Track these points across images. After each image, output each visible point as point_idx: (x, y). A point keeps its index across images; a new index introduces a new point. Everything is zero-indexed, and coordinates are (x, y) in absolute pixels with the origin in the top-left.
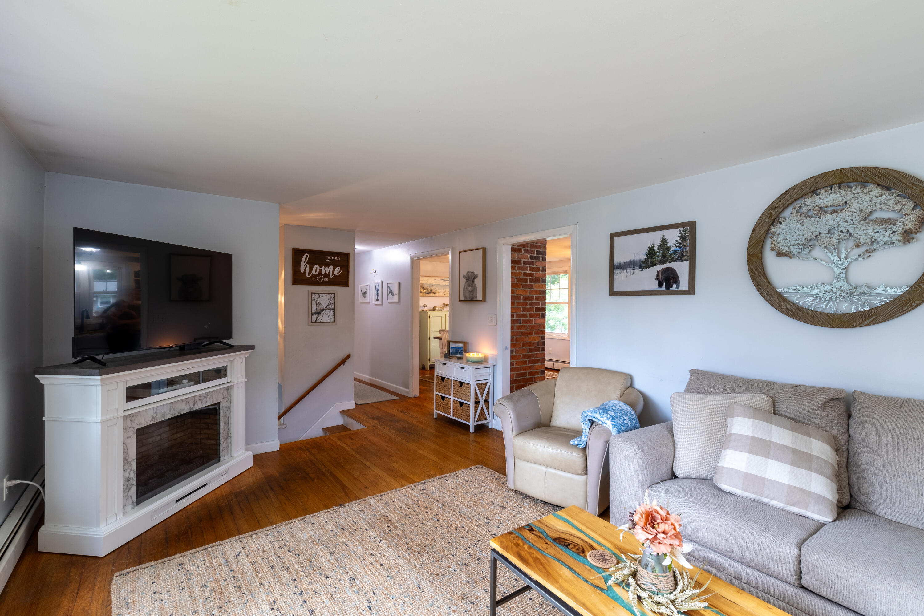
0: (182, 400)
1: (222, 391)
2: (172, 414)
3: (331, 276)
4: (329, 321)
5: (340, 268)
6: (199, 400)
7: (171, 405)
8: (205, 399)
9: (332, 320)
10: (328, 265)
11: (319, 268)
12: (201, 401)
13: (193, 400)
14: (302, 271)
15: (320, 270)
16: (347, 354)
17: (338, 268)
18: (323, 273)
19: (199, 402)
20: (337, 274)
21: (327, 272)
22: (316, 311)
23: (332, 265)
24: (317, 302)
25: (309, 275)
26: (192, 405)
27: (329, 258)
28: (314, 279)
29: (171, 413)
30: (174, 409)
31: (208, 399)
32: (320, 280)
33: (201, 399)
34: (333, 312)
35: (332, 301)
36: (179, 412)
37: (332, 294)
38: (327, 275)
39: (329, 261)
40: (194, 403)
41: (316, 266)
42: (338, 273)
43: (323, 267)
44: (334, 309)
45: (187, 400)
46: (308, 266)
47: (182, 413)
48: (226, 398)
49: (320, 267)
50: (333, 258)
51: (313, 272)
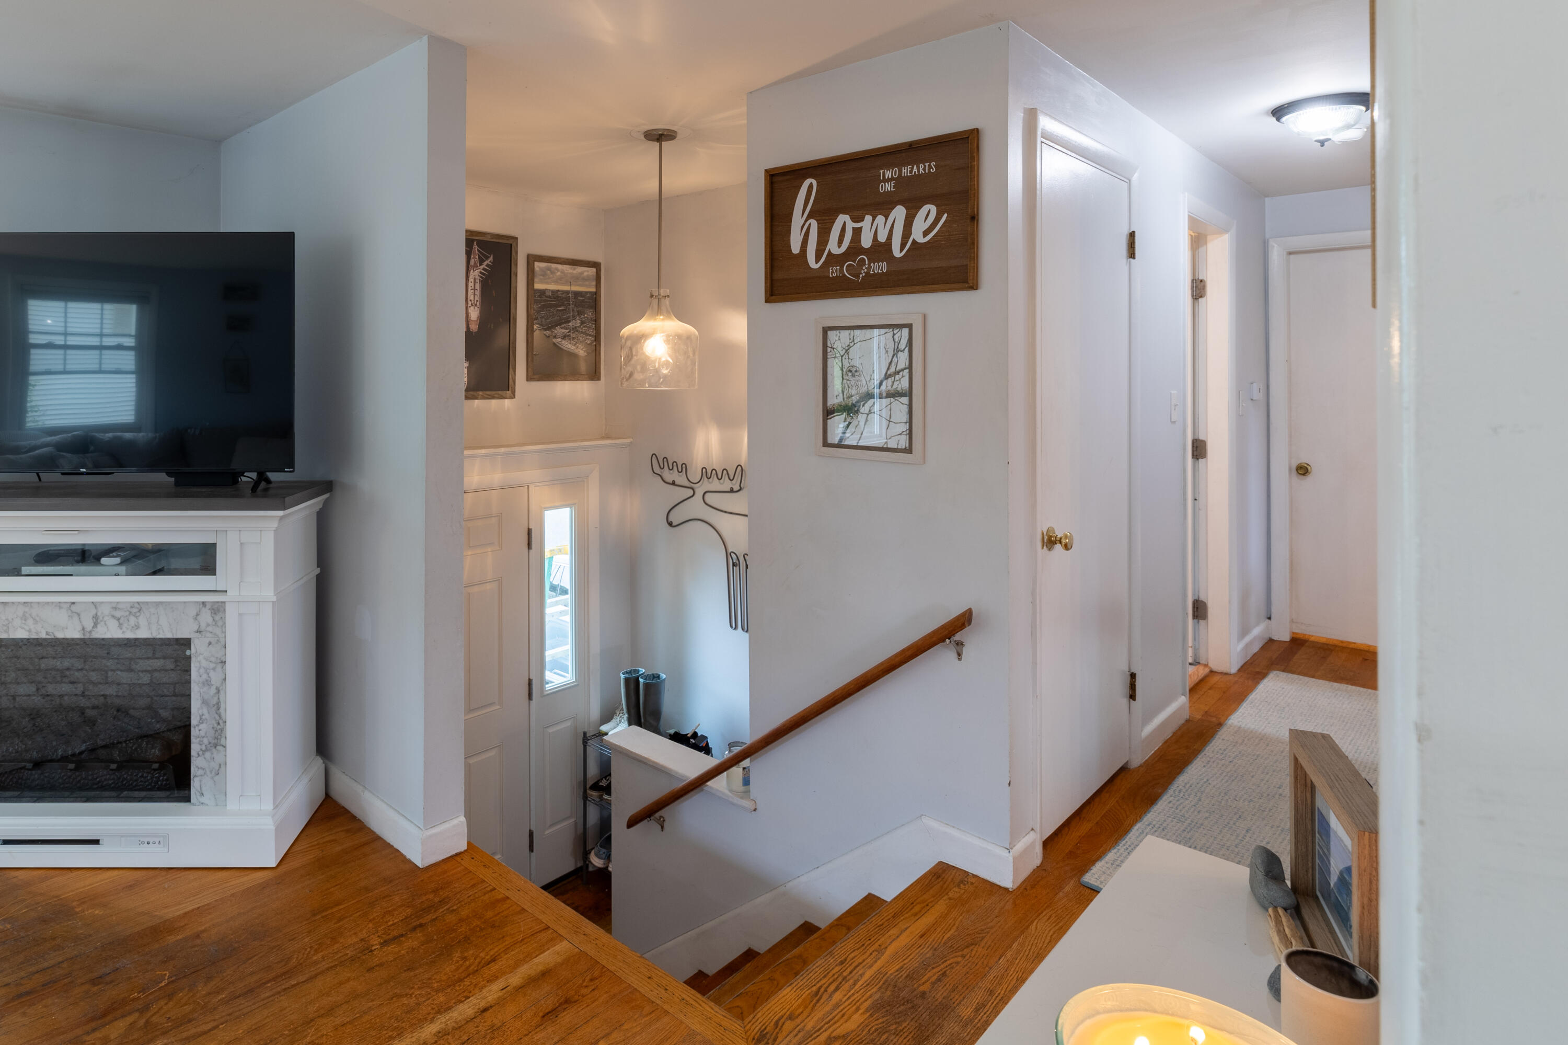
0: (59, 605)
1: (193, 611)
2: (30, 631)
3: (897, 253)
4: (892, 444)
5: (933, 209)
6: (113, 616)
7: (27, 609)
8: (132, 620)
9: (903, 442)
10: (883, 206)
11: (850, 225)
12: (118, 619)
13: (94, 612)
14: (795, 248)
15: (857, 232)
16: (955, 611)
17: (926, 208)
18: (866, 242)
19: (113, 624)
20: (921, 240)
21: (882, 238)
22: (840, 399)
23: (901, 203)
24: (846, 364)
25: (817, 262)
26: (89, 625)
27: (888, 174)
28: (834, 271)
29: (27, 628)
30: (34, 619)
31: (142, 621)
32: (857, 276)
33: (118, 614)
34: (905, 409)
35: (903, 358)
36: (50, 630)
37: (901, 326)
38: (881, 250)
39: (888, 187)
40: (96, 620)
41: (843, 218)
42: (926, 233)
43: (868, 218)
44: (909, 394)
45: (74, 608)
46: (814, 223)
47: (60, 635)
48: (209, 635)
49: (856, 219)
50: (906, 171)
51: (833, 247)
